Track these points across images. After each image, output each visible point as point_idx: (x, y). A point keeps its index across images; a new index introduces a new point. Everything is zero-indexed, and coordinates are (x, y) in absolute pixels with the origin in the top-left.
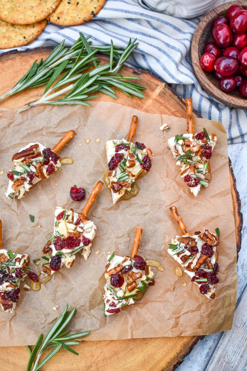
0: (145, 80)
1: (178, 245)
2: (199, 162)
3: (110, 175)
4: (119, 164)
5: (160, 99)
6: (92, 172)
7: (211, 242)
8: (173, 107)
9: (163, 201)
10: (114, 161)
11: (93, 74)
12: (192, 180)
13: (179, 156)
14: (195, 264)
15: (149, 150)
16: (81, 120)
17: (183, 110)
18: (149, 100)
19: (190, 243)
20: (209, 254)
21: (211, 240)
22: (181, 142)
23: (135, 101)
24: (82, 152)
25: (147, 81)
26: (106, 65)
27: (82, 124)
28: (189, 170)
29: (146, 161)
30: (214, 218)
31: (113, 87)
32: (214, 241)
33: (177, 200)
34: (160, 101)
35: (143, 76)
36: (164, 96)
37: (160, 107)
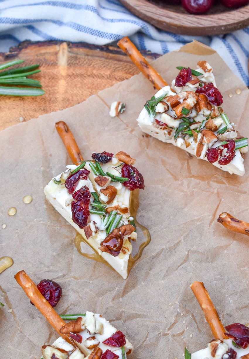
0: (32, 58)
2: (211, 118)
3: (88, 233)
4: (90, 207)
5: (74, 70)
6: (55, 254)
8: (104, 69)
9: (198, 220)
10: (78, 207)
12: (221, 151)
13: (174, 131)
15: (121, 154)
17: (122, 63)
18: (59, 82)
22: (160, 108)
24: (17, 235)
25: (36, 57)
28: (205, 139)
29: (129, 173)
33: (218, 202)
34: (77, 74)
35: (25, 53)
36: (77, 62)
37: (83, 82)
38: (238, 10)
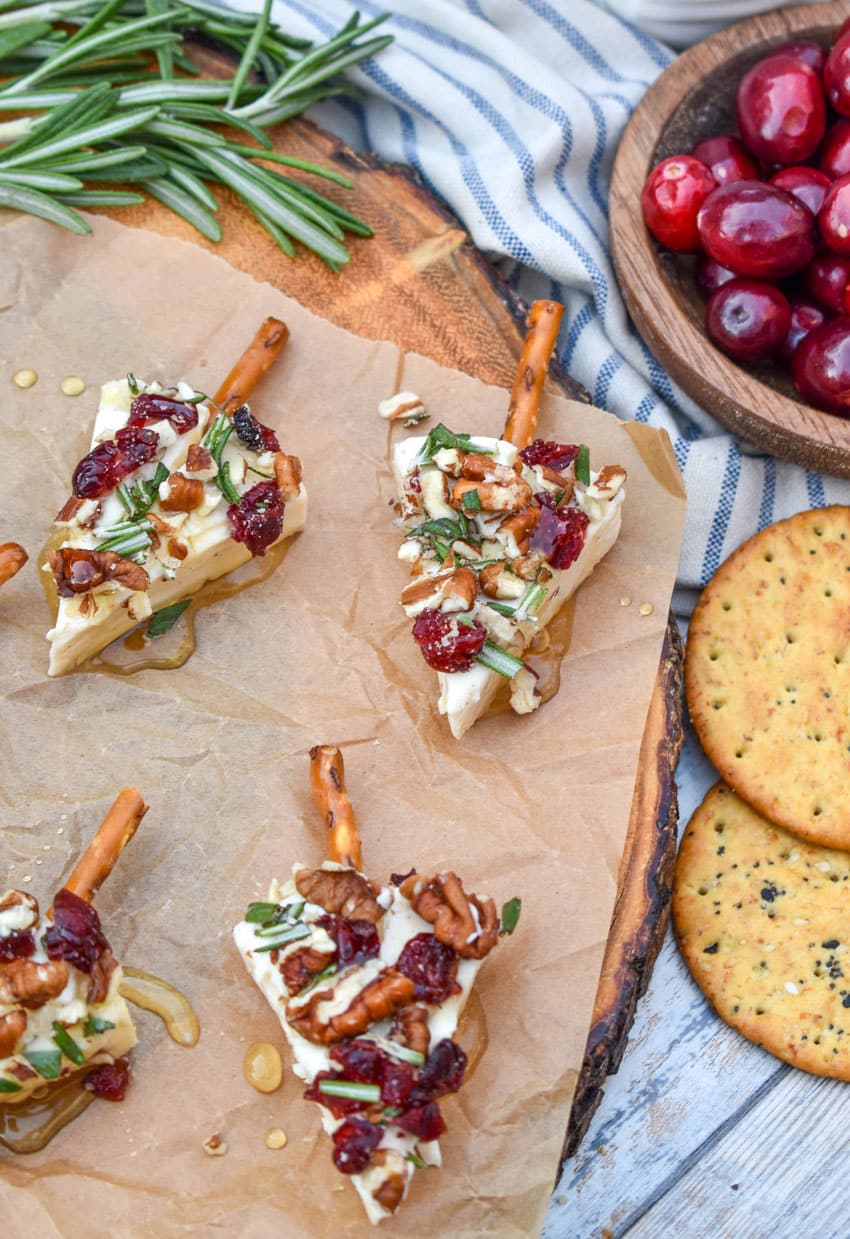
0: (378, 199)
1: (292, 911)
2: (508, 568)
3: (66, 513)
4: (127, 480)
5: (421, 291)
7: (454, 926)
8: (473, 342)
9: (294, 725)
10: (106, 457)
11: (138, 100)
13: (422, 519)
14: (344, 1006)
15: (291, 463)
16: (23, 280)
18: (372, 283)
19: (351, 906)
20: (427, 983)
21: (455, 914)
23: (302, 271)
25: (386, 206)
26: (216, 86)
27: (23, 300)
29: (261, 499)
30: (515, 861)
31: (220, 191)
32: (468, 921)
33: (364, 738)
34: (418, 301)
35: (377, 180)
36: (444, 285)
37: (411, 325)
38: (800, 406)
